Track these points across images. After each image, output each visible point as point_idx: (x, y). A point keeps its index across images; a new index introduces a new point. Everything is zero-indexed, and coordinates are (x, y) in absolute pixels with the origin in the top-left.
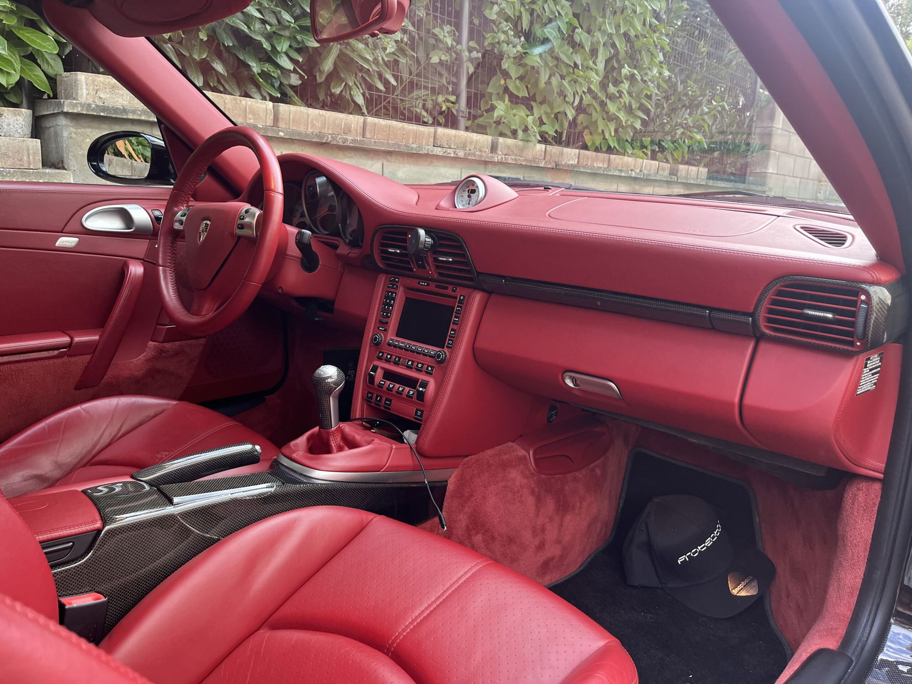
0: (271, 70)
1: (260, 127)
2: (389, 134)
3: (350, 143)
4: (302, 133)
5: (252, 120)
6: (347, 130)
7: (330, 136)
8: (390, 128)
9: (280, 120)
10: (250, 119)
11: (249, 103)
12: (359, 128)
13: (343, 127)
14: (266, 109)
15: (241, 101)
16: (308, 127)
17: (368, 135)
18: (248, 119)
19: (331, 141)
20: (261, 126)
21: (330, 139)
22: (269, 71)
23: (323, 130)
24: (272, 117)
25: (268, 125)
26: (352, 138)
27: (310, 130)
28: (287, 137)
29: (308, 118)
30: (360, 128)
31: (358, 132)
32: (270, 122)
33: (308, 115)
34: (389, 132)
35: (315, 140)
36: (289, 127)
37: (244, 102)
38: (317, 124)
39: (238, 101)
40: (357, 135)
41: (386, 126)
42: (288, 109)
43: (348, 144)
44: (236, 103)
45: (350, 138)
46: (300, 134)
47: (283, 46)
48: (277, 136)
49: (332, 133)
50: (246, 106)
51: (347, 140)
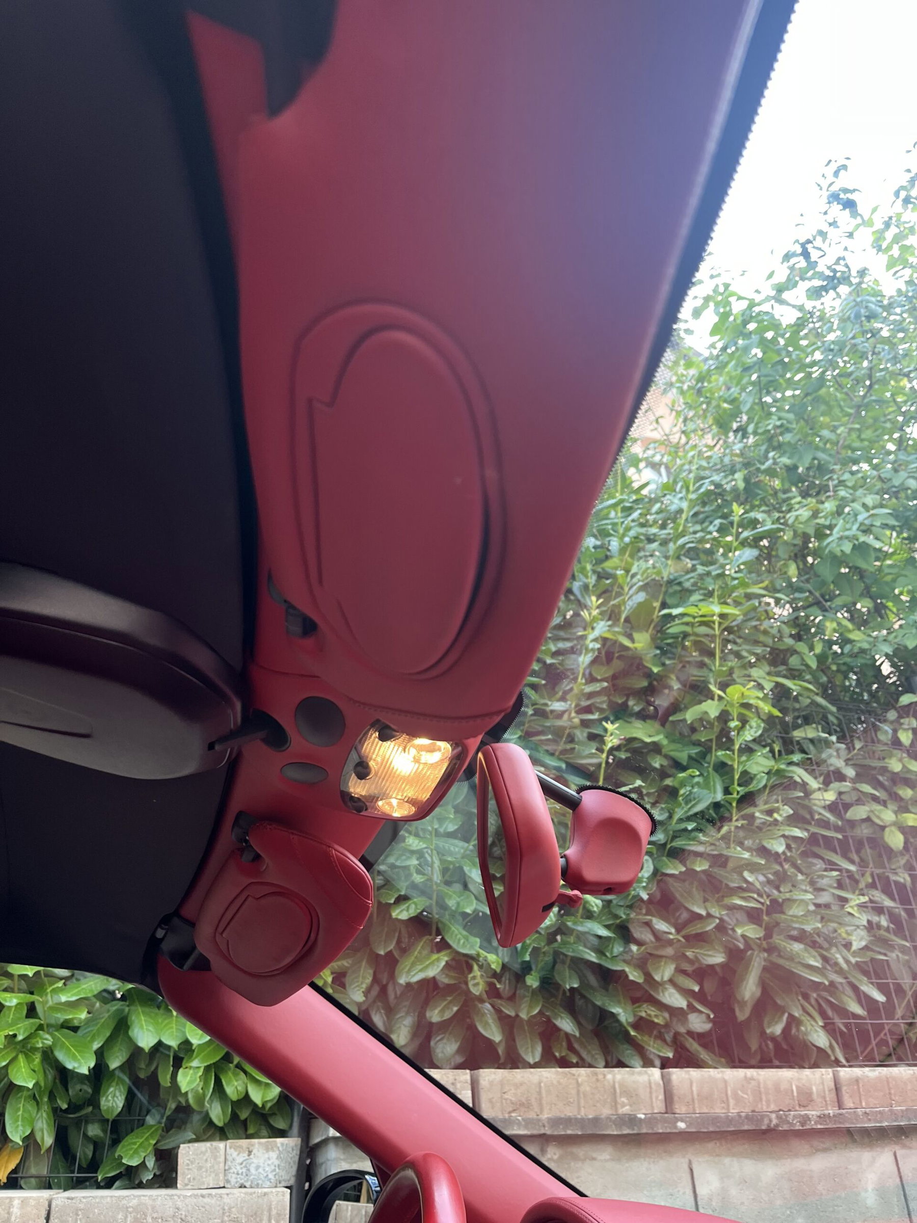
0: (653, 1013)
1: (640, 1119)
2: (890, 1093)
3: (816, 1123)
4: (721, 1117)
5: (628, 1107)
6: (806, 1098)
7: (773, 1116)
8: (888, 1083)
9: (676, 1098)
10: (623, 1105)
11: (618, 1077)
12: (827, 1092)
13: (795, 1094)
14: (650, 1083)
15: (605, 1076)
16: (728, 1106)
17: (848, 1102)
18: (619, 1106)
19: (777, 1125)
20: (643, 1116)
21: (775, 1121)
22: (650, 1015)
23: (760, 1106)
24: (661, 1097)
25: (656, 1111)
26: (818, 1113)
27: (733, 1111)
28: (694, 1130)
29: (726, 1087)
30: (830, 1091)
31: (828, 1099)
32: (659, 1105)
33: (725, 1082)
34: (890, 1089)
35: (746, 1127)
36: (694, 1109)
37: (609, 1077)
38: (745, 1096)
39: (601, 1077)
40: (826, 1105)
41: (879, 1079)
42: (687, 1076)
43: (812, 1125)
44: (598, 1080)
45: (813, 1113)
46: (715, 1119)
47: (665, 972)
48: (674, 1131)
49: (777, 1109)
50: (614, 1082)
51: (809, 1119)
